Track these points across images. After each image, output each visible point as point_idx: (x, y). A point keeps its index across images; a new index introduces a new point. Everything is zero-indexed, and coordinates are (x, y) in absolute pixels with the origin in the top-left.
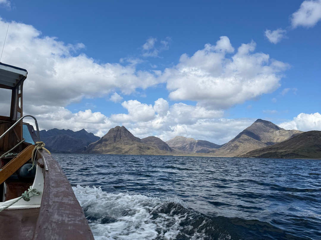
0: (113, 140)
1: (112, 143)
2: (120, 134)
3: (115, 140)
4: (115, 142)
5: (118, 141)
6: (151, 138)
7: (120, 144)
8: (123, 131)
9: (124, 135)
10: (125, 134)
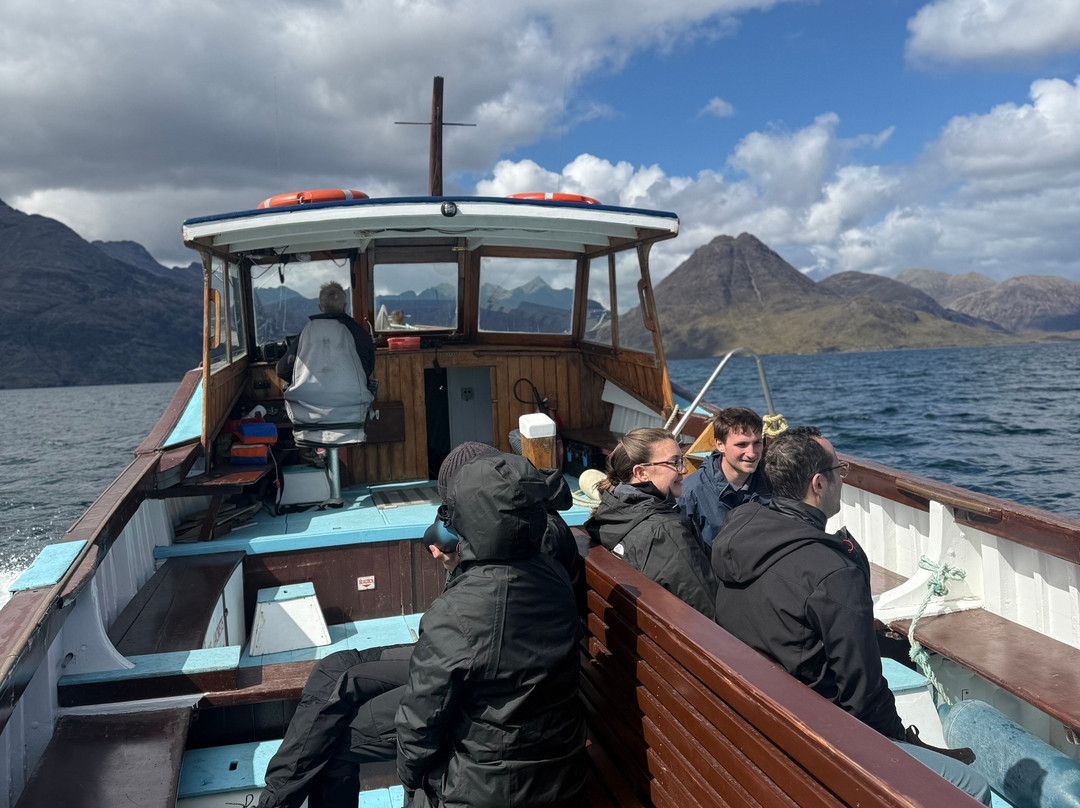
0: (721, 294)
1: (720, 308)
2: (744, 267)
3: (727, 294)
4: (728, 302)
5: (742, 300)
6: (844, 279)
7: (754, 310)
8: (755, 254)
9: (762, 271)
10: (765, 267)
